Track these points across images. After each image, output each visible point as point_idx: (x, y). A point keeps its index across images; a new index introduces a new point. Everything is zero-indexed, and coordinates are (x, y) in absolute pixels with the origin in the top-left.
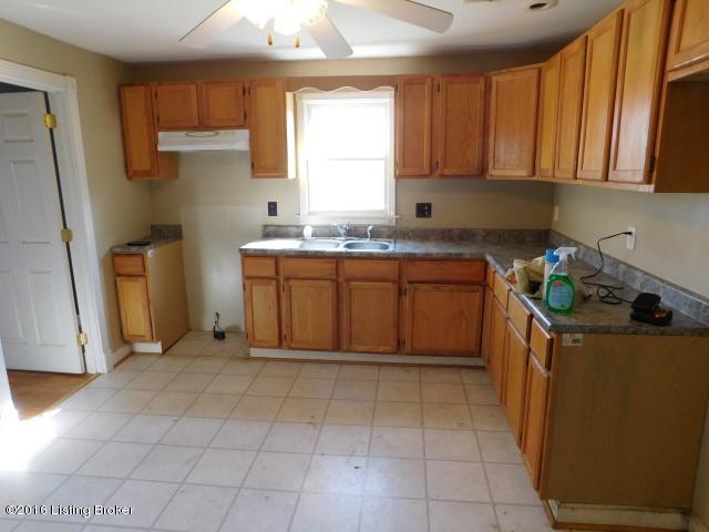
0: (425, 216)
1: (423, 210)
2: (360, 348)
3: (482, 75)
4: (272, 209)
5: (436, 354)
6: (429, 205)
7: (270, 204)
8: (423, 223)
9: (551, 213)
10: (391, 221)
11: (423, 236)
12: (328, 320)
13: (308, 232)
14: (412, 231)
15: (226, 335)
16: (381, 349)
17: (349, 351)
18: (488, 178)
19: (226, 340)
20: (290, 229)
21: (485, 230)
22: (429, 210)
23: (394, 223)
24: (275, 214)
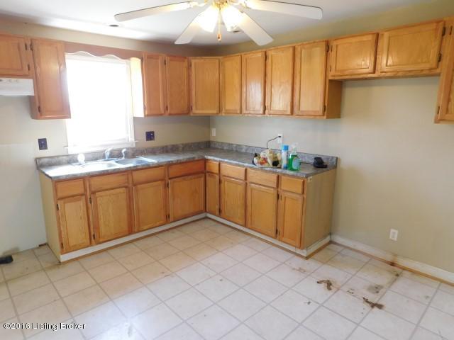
0: (151, 140)
1: (150, 136)
2: (145, 227)
3: (185, 58)
4: (43, 144)
5: (186, 217)
6: (153, 132)
7: (40, 141)
8: (151, 144)
9: (210, 132)
10: (132, 145)
11: (152, 152)
12: (124, 214)
13: (81, 158)
14: (146, 150)
15: (14, 257)
16: (158, 224)
17: (139, 231)
18: (192, 114)
19: (14, 261)
20: (61, 158)
21: (182, 144)
22: (153, 136)
23: (134, 146)
24: (46, 148)
